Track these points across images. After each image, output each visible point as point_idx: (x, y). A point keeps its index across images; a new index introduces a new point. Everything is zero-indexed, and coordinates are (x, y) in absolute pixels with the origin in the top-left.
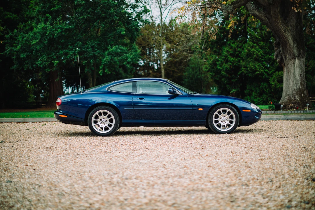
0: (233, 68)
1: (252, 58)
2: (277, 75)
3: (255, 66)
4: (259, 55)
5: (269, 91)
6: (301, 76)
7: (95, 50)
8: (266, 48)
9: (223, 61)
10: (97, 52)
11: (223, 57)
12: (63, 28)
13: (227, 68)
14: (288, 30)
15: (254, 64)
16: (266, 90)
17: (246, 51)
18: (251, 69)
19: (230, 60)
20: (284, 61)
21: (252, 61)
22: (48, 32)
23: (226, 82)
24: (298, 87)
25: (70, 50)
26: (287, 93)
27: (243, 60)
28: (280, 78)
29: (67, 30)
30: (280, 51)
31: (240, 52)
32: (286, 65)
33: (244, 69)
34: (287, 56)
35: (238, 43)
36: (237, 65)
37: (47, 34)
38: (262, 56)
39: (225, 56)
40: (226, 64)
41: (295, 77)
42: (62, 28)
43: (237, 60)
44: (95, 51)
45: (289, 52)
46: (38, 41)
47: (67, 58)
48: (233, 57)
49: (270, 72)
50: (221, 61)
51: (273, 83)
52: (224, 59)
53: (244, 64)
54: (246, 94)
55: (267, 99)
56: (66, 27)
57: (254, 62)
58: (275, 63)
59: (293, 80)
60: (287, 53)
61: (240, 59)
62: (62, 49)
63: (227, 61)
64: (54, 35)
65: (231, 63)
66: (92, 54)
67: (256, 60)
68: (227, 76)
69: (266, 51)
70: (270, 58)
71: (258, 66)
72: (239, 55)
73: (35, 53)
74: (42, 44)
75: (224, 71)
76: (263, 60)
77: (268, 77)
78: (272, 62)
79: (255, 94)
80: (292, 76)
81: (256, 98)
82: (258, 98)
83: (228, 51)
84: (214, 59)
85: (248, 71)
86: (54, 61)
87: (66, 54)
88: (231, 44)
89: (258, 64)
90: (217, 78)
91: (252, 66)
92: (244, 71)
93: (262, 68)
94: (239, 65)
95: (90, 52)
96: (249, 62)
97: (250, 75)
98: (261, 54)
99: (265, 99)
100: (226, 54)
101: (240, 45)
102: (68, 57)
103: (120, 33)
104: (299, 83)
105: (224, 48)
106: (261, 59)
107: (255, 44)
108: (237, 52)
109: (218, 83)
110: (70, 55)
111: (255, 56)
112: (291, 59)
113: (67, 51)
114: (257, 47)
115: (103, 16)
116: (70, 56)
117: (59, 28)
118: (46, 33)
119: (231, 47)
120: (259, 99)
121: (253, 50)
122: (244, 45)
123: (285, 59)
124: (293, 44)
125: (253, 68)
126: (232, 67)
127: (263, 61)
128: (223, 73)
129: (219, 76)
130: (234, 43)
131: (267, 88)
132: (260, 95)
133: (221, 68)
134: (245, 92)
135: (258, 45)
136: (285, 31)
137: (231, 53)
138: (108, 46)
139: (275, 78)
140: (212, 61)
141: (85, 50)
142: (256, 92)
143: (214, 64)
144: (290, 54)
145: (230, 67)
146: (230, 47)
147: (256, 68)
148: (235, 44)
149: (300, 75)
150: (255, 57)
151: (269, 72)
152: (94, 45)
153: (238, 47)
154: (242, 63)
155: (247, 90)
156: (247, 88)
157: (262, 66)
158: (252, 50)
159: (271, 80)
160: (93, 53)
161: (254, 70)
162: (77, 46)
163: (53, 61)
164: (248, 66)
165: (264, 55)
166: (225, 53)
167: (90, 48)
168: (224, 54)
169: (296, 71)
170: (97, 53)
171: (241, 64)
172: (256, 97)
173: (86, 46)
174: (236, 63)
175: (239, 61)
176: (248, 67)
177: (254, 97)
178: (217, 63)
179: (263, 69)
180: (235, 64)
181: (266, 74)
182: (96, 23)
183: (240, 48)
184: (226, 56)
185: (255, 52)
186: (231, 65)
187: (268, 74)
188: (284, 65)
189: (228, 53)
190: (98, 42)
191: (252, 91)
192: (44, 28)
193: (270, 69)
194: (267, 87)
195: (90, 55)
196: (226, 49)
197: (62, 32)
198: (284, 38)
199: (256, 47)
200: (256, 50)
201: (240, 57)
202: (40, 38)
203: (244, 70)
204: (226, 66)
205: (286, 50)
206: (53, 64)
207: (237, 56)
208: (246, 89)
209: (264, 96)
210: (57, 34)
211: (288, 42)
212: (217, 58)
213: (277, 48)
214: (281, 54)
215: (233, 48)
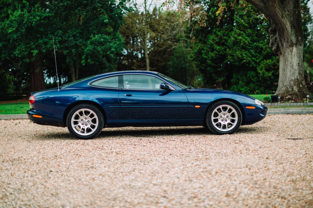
0: (219, 57)
1: (239, 46)
2: (265, 63)
3: (242, 55)
4: (246, 43)
5: (256, 80)
6: (299, 65)
7: (77, 39)
8: (254, 36)
9: (208, 49)
10: (79, 41)
11: (208, 46)
12: (42, 16)
13: (213, 57)
14: (285, 16)
15: (241, 53)
16: (254, 79)
17: (233, 39)
18: (238, 58)
19: (216, 49)
20: (281, 49)
21: (239, 49)
22: (26, 20)
23: (211, 71)
24: (296, 77)
25: (50, 39)
26: (283, 84)
27: (230, 49)
28: (268, 67)
29: (46, 18)
30: (276, 39)
31: (226, 40)
32: (283, 53)
33: (230, 57)
34: (284, 44)
35: (224, 31)
36: (223, 54)
37: (24, 22)
38: (249, 44)
39: (210, 45)
40: (211, 53)
41: (292, 66)
42: (40, 16)
43: (223, 48)
44: (77, 40)
45: (286, 39)
46: (14, 29)
47: (47, 48)
48: (219, 46)
49: (258, 61)
50: (207, 50)
51: (261, 72)
52: (210, 48)
53: (230, 52)
54: (232, 83)
55: (254, 88)
56: (44, 15)
57: (241, 51)
58: (263, 51)
59: (291, 70)
60: (284, 40)
61: (226, 47)
62: (42, 38)
63: (213, 50)
64: (32, 23)
65: (217, 51)
66: (74, 44)
67: (244, 48)
68: (213, 65)
69: (253, 39)
70: (258, 46)
71: (245, 54)
72: (226, 43)
73: (12, 42)
74: (19, 32)
75: (209, 60)
76: (250, 48)
77: (255, 65)
78: (259, 50)
79: (242, 83)
80: (290, 65)
81: (243, 87)
82: (245, 87)
83: (213, 40)
84: (199, 48)
85: (234, 59)
86: (33, 50)
87: (46, 43)
88: (217, 33)
89: (245, 53)
90: (203, 67)
91: (239, 55)
92: (230, 60)
93: (249, 56)
94: (225, 53)
95: (71, 41)
96: (236, 51)
97: (236, 64)
98: (248, 42)
99: (252, 88)
100: (212, 42)
101: (226, 33)
102: (48, 47)
103: (103, 21)
104: (297, 72)
105: (210, 36)
106: (248, 47)
107: (242, 32)
108: (223, 41)
109: (203, 72)
110: (50, 44)
111: (242, 44)
112: (288, 47)
113: (46, 40)
114: (244, 35)
115: (84, 3)
116: (50, 46)
117: (37, 16)
118: (23, 20)
119: (217, 36)
120: (246, 88)
121: (240, 38)
122: (230, 33)
123: (281, 47)
124: (291, 31)
125: (240, 57)
126: (217, 56)
127: (250, 49)
128: (209, 62)
129: (204, 65)
130: (219, 31)
131: (254, 77)
132: (247, 83)
133: (206, 57)
134: (232, 81)
135: (245, 32)
136: (283, 17)
137: (217, 41)
138: (91, 35)
139: (263, 66)
140: (197, 49)
141: (66, 39)
142: (243, 81)
143: (199, 53)
144: (288, 42)
145: (216, 56)
146: (216, 35)
147: (243, 56)
148: (221, 32)
149: (297, 64)
150: (242, 46)
151: (256, 60)
152: (75, 34)
153: (224, 35)
154: (229, 51)
155: (233, 79)
156: (234, 77)
157: (249, 55)
158: (238, 38)
159: (258, 69)
160: (75, 42)
161: (241, 58)
162: (57, 34)
163: (32, 51)
164: (234, 54)
165: (251, 43)
166: (211, 41)
167: (71, 37)
168: (210, 43)
169: (293, 59)
170: (79, 42)
171: (228, 52)
172: (243, 86)
173: (67, 35)
174: (222, 52)
175: (225, 50)
176: (234, 56)
177: (241, 86)
178: (202, 51)
179: (250, 57)
181: (253, 63)
182: (77, 10)
183: (226, 36)
184: (212, 45)
185: (242, 40)
186: (216, 54)
187: (256, 63)
188: (281, 54)
189: (213, 41)
190: (80, 31)
191: (239, 80)
192: (21, 16)
193: (257, 57)
194: (254, 76)
195: (72, 44)
196: (212, 37)
197: (40, 20)
198: (281, 24)
199: (242, 35)
200: (243, 38)
201: (226, 45)
202: (17, 26)
203: (231, 59)
204: (212, 54)
205: (283, 37)
206: (32, 53)
207: (223, 45)
208: (232, 78)
209: (252, 85)
210: (36, 22)
211: (285, 28)
212: (202, 47)
213: (273, 35)
214: (277, 41)
215: (219, 36)
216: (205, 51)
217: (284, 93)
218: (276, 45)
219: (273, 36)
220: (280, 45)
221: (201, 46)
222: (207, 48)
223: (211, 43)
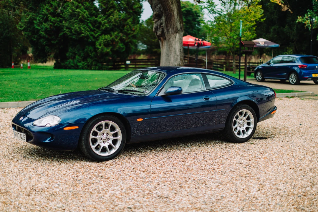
0: (54, 28)
1: (77, 19)
2: (103, 39)
3: (80, 28)
4: (85, 16)
5: (94, 55)
6: (180, 51)
8: (92, 10)
11: (41, 16)
13: (48, 28)
14: (174, 2)
15: (79, 27)
16: (92, 53)
17: (70, 11)
18: (76, 31)
19: (51, 20)
21: (76, 22)
23: (44, 43)
27: (66, 21)
28: (106, 42)
30: (161, 24)
32: (167, 39)
33: (67, 30)
34: (170, 30)
36: (59, 25)
38: (88, 17)
39: (43, 15)
40: (45, 23)
41: (175, 52)
43: (58, 20)
45: (172, 25)
48: (54, 17)
49: (96, 35)
51: (100, 47)
52: (43, 18)
53: (67, 25)
54: (68, 57)
55: (92, 63)
57: (79, 24)
58: (101, 26)
59: (174, 56)
60: (170, 26)
61: (61, 19)
63: (46, 20)
65: (52, 22)
67: (82, 21)
68: (47, 36)
69: (92, 12)
70: (96, 20)
71: (84, 28)
72: (61, 14)
75: (42, 31)
76: (88, 21)
77: (94, 40)
78: (98, 24)
79: (79, 57)
80: (174, 51)
81: (80, 62)
82: (82, 62)
83: (47, 10)
84: (31, 17)
85: (71, 32)
89: (84, 26)
90: (34, 38)
91: (77, 28)
92: (67, 32)
93: (87, 30)
94: (60, 25)
96: (74, 23)
97: (73, 37)
98: (87, 15)
99: (90, 63)
104: (179, 58)
105: (43, 6)
106: (86, 20)
107: (80, 5)
109: (35, 44)
111: (80, 17)
112: (173, 33)
114: (83, 7)
119: (51, 5)
120: (84, 63)
121: (78, 10)
123: (167, 33)
124: (177, 17)
125: (79, 30)
126: (52, 27)
127: (88, 23)
128: (43, 33)
129: (36, 36)
131: (92, 52)
132: (84, 59)
133: (39, 28)
134: (67, 55)
135: (83, 5)
136: (172, 4)
137: (51, 12)
139: (101, 42)
140: (28, 19)
142: (79, 55)
143: (31, 22)
144: (173, 28)
145: (50, 27)
146: (49, 5)
147: (81, 30)
149: (179, 50)
150: (80, 19)
151: (94, 35)
155: (69, 53)
156: (69, 51)
157: (88, 29)
158: (77, 10)
159: (97, 44)
161: (79, 32)
164: (72, 27)
165: (89, 16)
166: (44, 11)
169: (176, 45)
171: (64, 24)
172: (79, 60)
174: (58, 24)
175: (61, 21)
176: (72, 29)
177: (78, 60)
178: (34, 21)
179: (88, 32)
181: (91, 37)
184: (45, 15)
185: (80, 12)
186: (51, 25)
187: (94, 37)
188: (165, 39)
189: (47, 11)
191: (75, 54)
193: (96, 32)
194: (92, 50)
196: (46, 6)
198: (170, 11)
199: (81, 7)
200: (82, 11)
201: (61, 17)
204: (46, 25)
205: (170, 23)
207: (58, 15)
208: (67, 51)
209: (89, 60)
211: (173, 15)
212: (34, 16)
213: (157, 20)
214: (163, 26)
215: (54, 6)
216: (38, 21)
218: (161, 30)
219: (158, 21)
220: (165, 30)
221: (33, 15)
222: (40, 19)
223: (44, 13)
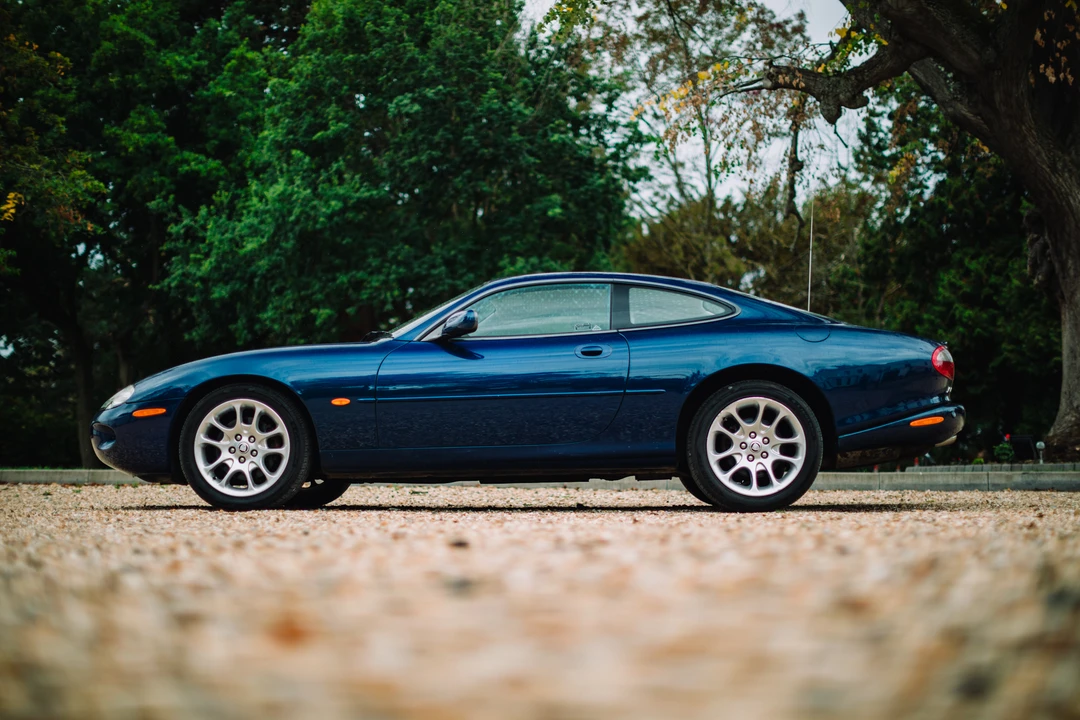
0: (974, 345)
7: (461, 271)
9: (938, 321)
10: (465, 278)
11: (937, 308)
12: (350, 198)
14: (1065, 166)
17: (1016, 282)
18: (1034, 348)
19: (961, 317)
20: (1061, 280)
21: (1037, 318)
22: (297, 211)
25: (371, 273)
26: (1071, 403)
27: (1007, 317)
29: (360, 205)
30: (1045, 247)
31: (996, 289)
32: (1067, 295)
33: (1010, 347)
34: (1070, 263)
35: (991, 256)
36: (986, 334)
37: (292, 218)
39: (943, 305)
40: (945, 331)
42: (344, 199)
43: (985, 316)
44: (461, 277)
46: (265, 240)
47: (362, 300)
48: (971, 307)
50: (931, 322)
52: (942, 316)
53: (1009, 329)
56: (358, 195)
60: (1067, 251)
61: (996, 312)
62: (347, 268)
64: (316, 222)
65: (965, 325)
66: (446, 287)
72: (995, 298)
73: (259, 283)
74: (277, 251)
83: (953, 286)
84: (907, 314)
85: (1022, 353)
86: (318, 308)
87: (358, 285)
88: (966, 261)
91: (1038, 337)
92: (1009, 355)
94: (991, 333)
95: (439, 280)
96: (1028, 324)
97: (1030, 370)
100: (947, 294)
101: (997, 264)
102: (365, 297)
103: (545, 212)
105: (942, 275)
108: (986, 290)
110: (371, 287)
113: (360, 275)
115: (483, 155)
116: (371, 294)
117: (337, 197)
118: (290, 213)
119: (967, 273)
122: (1010, 264)
123: (1062, 275)
125: (1042, 344)
126: (967, 342)
130: (973, 258)
136: (1054, 169)
137: (965, 293)
138: (501, 258)
140: (898, 321)
141: (424, 273)
146: (961, 271)
148: (981, 259)
152: (455, 256)
153: (989, 270)
154: (1004, 327)
160: (450, 281)
162: (395, 257)
163: (313, 311)
164: (1022, 336)
166: (943, 292)
167: (440, 266)
168: (940, 298)
170: (465, 282)
171: (1001, 330)
173: (427, 258)
174: (982, 328)
175: (993, 320)
176: (1022, 342)
180: (978, 330)
182: (459, 179)
183: (998, 273)
184: (949, 305)
186: (963, 336)
188: (1063, 297)
189: (954, 293)
190: (468, 245)
192: (284, 198)
195: (440, 288)
196: (947, 277)
197: (343, 211)
198: (1051, 195)
201: (995, 306)
202: (272, 231)
203: (1011, 351)
205: (1063, 239)
206: (314, 318)
207: (987, 303)
210: (330, 217)
211: (1067, 208)
212: (916, 313)
213: (1035, 236)
214: (1049, 255)
215: (973, 274)
216: (927, 326)
217: (1070, 434)
218: (1044, 268)
219: (1037, 239)
220: (1057, 266)
221: (913, 310)
222: (933, 317)
223: (944, 297)
